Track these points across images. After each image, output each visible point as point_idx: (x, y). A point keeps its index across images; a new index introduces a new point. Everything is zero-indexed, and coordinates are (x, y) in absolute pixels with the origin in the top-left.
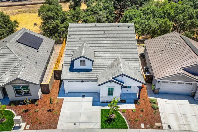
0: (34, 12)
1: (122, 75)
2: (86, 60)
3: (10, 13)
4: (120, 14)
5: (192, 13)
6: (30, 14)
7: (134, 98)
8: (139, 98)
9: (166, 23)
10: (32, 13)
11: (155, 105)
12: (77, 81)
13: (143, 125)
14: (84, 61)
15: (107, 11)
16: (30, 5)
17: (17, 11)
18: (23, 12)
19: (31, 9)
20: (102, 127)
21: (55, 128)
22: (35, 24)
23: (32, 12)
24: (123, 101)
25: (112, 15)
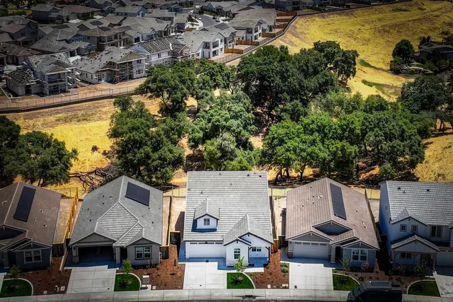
0: (86, 120)
1: (249, 234)
2: (210, 218)
3: (40, 123)
4: (269, 115)
5: (390, 130)
6: (79, 123)
7: (264, 262)
8: (269, 262)
9: (343, 149)
10: (83, 122)
11: (286, 268)
12: (201, 242)
13: (269, 286)
14: (209, 220)
15: (239, 122)
16: (78, 105)
17: (52, 118)
18: (66, 120)
19: (80, 113)
20: (228, 288)
21: (182, 288)
22: (95, 149)
23: (83, 120)
24: (251, 266)
25: (249, 128)
